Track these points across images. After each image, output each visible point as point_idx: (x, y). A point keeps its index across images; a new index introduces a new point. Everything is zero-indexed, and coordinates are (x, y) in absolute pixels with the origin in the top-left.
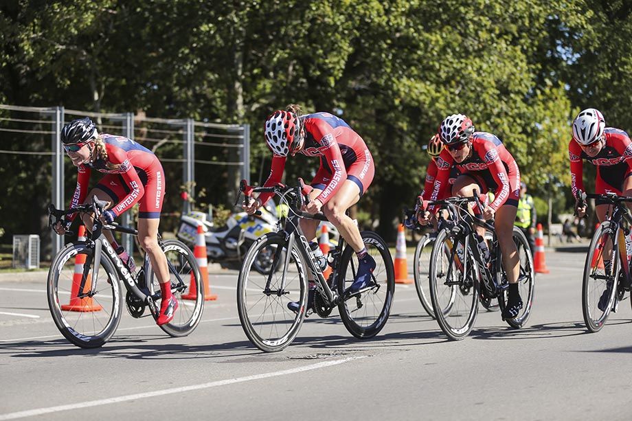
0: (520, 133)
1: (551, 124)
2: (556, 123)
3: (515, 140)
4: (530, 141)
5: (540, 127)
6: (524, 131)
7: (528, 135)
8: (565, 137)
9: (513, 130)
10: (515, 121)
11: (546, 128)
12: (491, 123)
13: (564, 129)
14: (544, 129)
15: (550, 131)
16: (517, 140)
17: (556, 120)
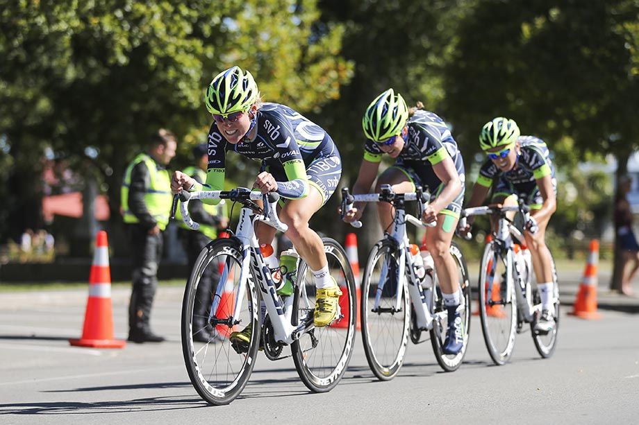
0: (188, 37)
1: (255, 20)
2: (268, 19)
3: (177, 51)
4: (210, 52)
5: (232, 25)
6: (196, 33)
7: (207, 42)
8: (286, 48)
9: (174, 30)
10: (176, 11)
11: (247, 30)
12: (126, 14)
13: (283, 31)
14: (241, 32)
15: (253, 34)
16: (182, 52)
17: (267, 10)
